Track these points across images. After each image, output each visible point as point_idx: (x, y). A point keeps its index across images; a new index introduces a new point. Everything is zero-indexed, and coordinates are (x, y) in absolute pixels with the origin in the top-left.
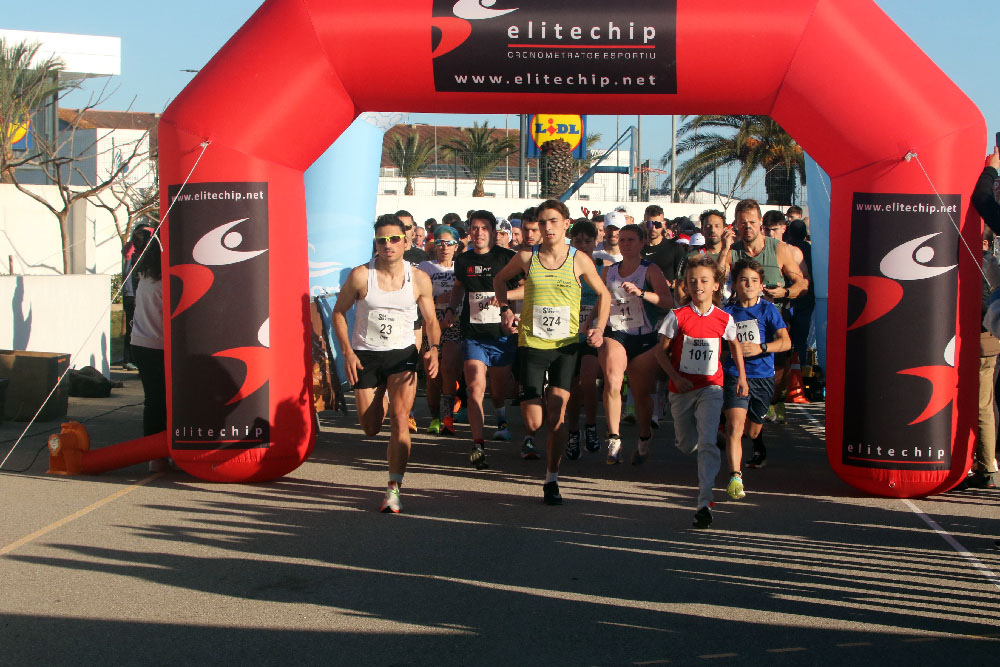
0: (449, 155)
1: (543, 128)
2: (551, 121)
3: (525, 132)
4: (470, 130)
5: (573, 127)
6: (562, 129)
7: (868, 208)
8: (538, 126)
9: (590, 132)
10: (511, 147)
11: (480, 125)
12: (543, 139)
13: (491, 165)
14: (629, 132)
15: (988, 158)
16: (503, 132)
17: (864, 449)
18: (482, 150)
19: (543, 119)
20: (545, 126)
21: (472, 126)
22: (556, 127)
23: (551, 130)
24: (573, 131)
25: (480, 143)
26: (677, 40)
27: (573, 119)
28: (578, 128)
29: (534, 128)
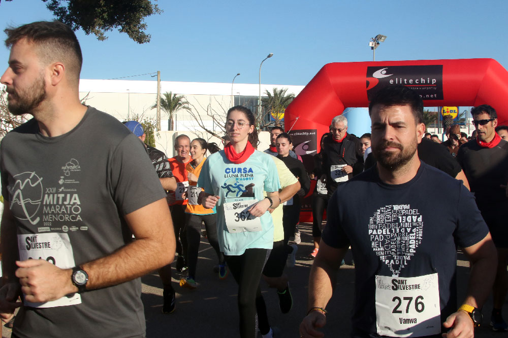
2: (448, 109)
3: (440, 113)
5: (455, 111)
6: (451, 111)
8: (444, 111)
10: (435, 117)
11: (426, 111)
12: (445, 114)
13: (430, 123)
14: (465, 112)
16: (434, 113)
19: (445, 108)
20: (446, 111)
23: (448, 112)
24: (455, 112)
26: (443, 83)
27: (455, 108)
28: (456, 111)
29: (442, 111)
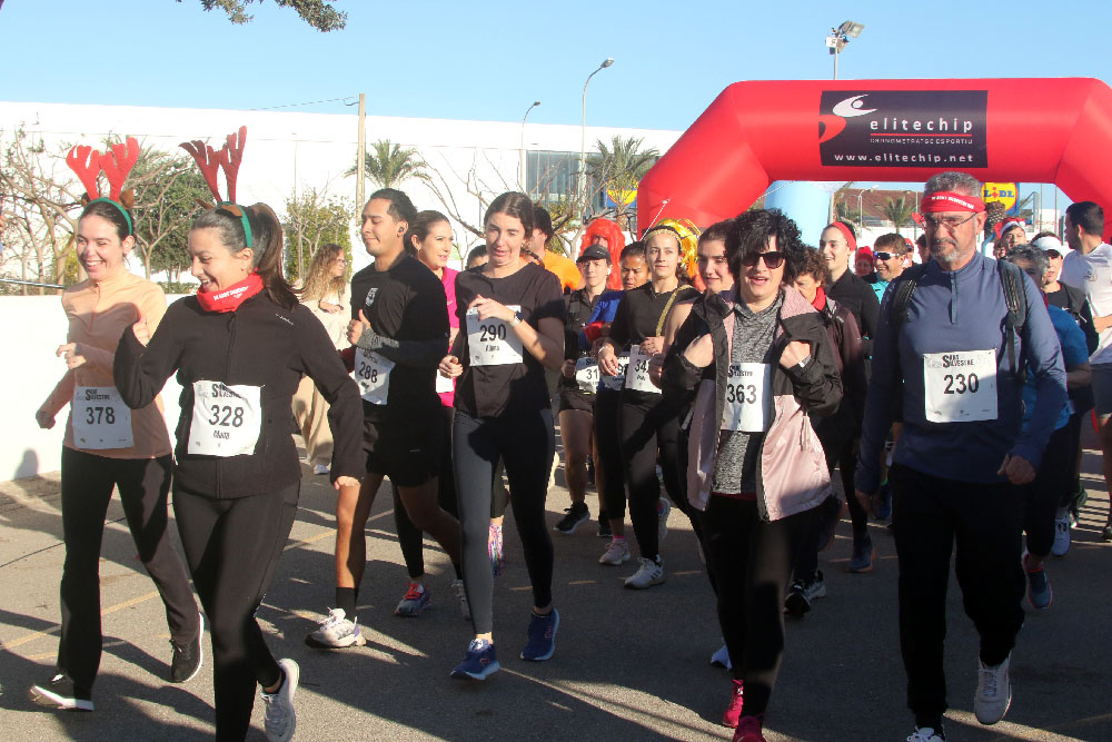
2: (995, 189)
5: (1010, 193)
6: (1002, 194)
8: (986, 192)
9: (1023, 196)
12: (989, 200)
19: (990, 186)
20: (990, 192)
22: (998, 193)
23: (995, 195)
24: (1010, 196)
26: (987, 133)
27: (1010, 187)
28: (1014, 193)
29: (983, 193)
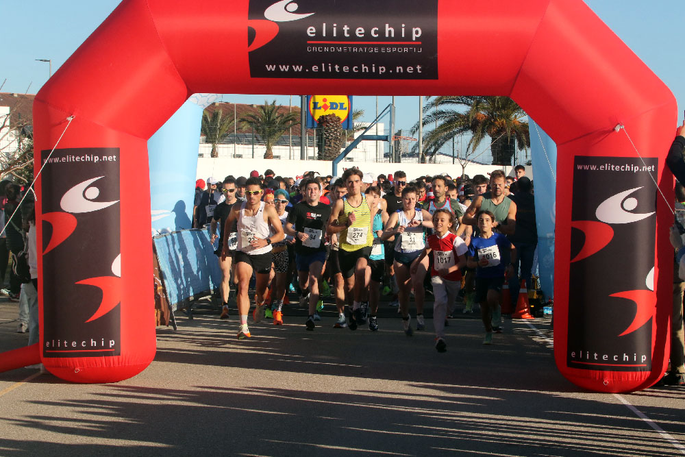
0: (245, 126)
1: (319, 106)
2: (325, 100)
3: (305, 109)
4: (262, 107)
5: (342, 105)
6: (333, 106)
7: (586, 168)
8: (315, 104)
10: (293, 120)
11: (270, 103)
12: (318, 114)
13: (278, 134)
14: (388, 109)
15: (679, 129)
17: (584, 355)
18: (270, 123)
19: (319, 99)
20: (321, 104)
21: (264, 104)
22: (329, 105)
23: (325, 107)
24: (342, 108)
25: (269, 118)
26: (439, 38)
27: (342, 99)
28: (346, 105)
29: (312, 106)
